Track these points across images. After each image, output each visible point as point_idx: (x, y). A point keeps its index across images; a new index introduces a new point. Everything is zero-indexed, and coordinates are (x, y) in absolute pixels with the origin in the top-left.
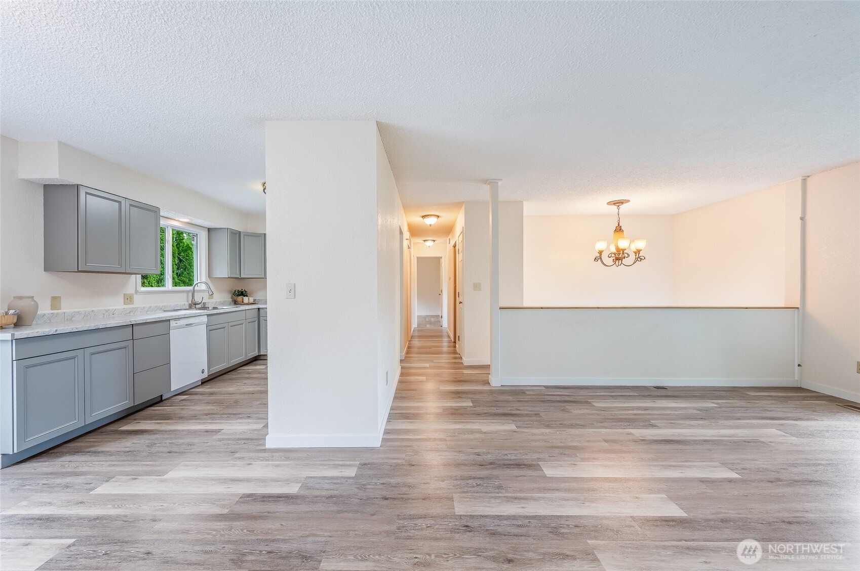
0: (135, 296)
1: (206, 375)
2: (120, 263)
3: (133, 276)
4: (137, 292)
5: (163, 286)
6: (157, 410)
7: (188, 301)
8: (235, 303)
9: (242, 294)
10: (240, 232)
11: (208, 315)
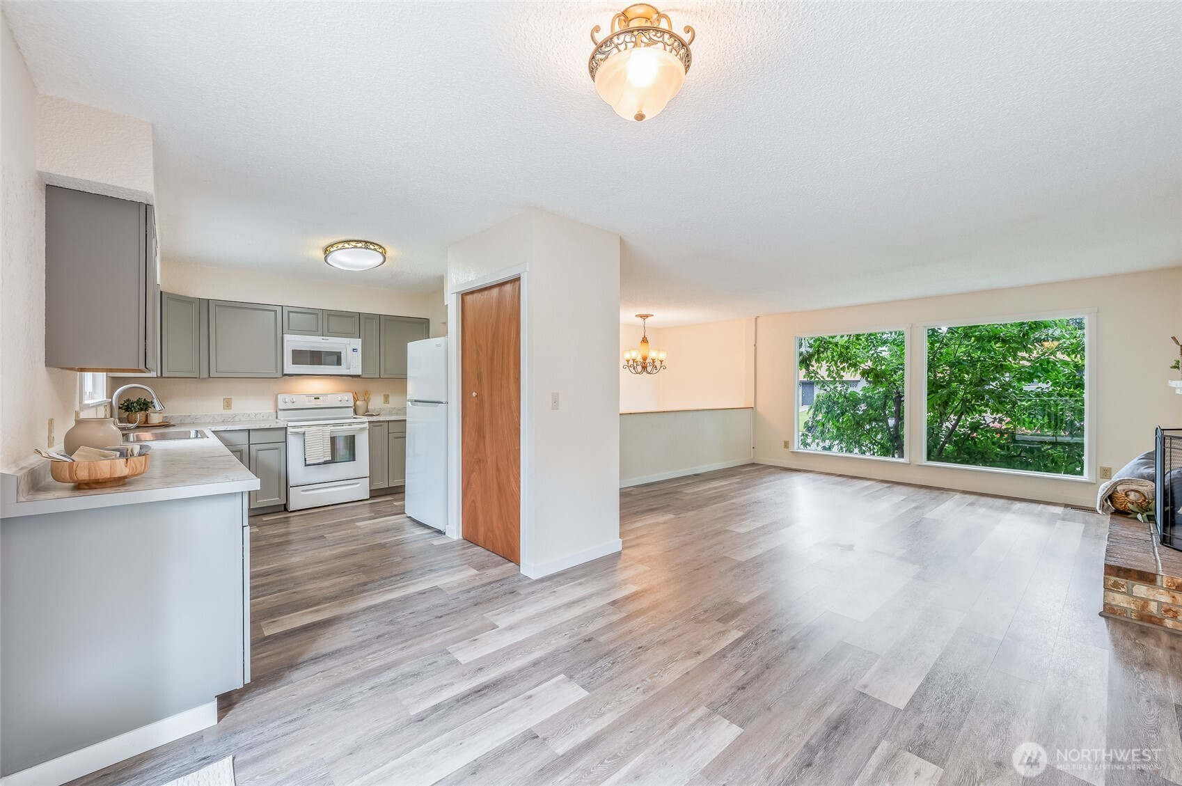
9: (146, 406)
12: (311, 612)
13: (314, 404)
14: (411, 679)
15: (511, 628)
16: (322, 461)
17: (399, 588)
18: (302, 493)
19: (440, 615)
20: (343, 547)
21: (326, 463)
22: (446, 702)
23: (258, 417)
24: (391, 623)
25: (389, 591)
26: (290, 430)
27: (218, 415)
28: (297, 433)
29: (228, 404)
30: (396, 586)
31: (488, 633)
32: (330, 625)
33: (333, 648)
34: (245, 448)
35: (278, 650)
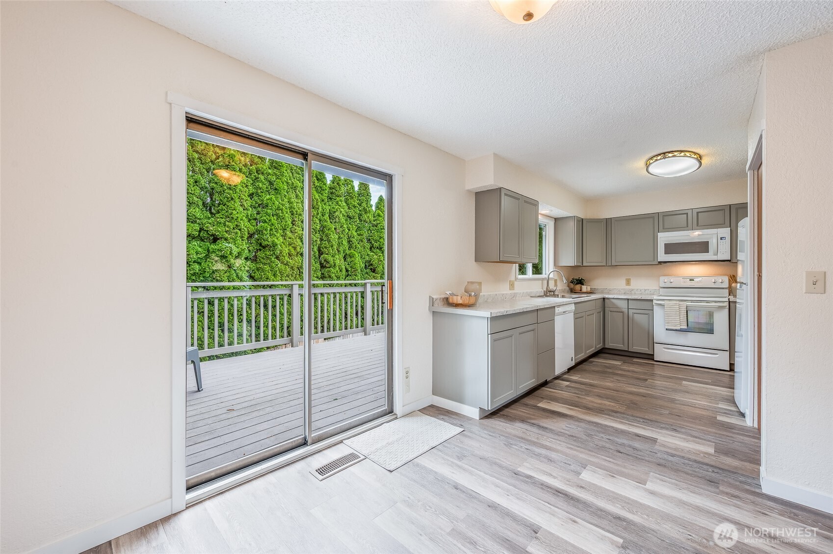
0: (515, 283)
1: (573, 363)
2: (519, 255)
3: (514, 264)
4: (516, 279)
5: (541, 273)
6: (556, 393)
7: (542, 289)
8: (572, 291)
9: (580, 282)
10: (583, 219)
11: (575, 303)
12: (567, 408)
13: (689, 284)
14: (546, 460)
15: (652, 493)
16: (678, 328)
17: (631, 425)
18: (663, 349)
19: (621, 451)
20: (646, 390)
21: (681, 330)
22: (537, 479)
23: (647, 292)
24: (589, 435)
25: (622, 423)
26: (655, 302)
27: (622, 289)
28: (660, 305)
29: (628, 282)
30: (632, 423)
31: (629, 481)
32: (563, 418)
33: (545, 425)
34: (626, 311)
35: (531, 413)
